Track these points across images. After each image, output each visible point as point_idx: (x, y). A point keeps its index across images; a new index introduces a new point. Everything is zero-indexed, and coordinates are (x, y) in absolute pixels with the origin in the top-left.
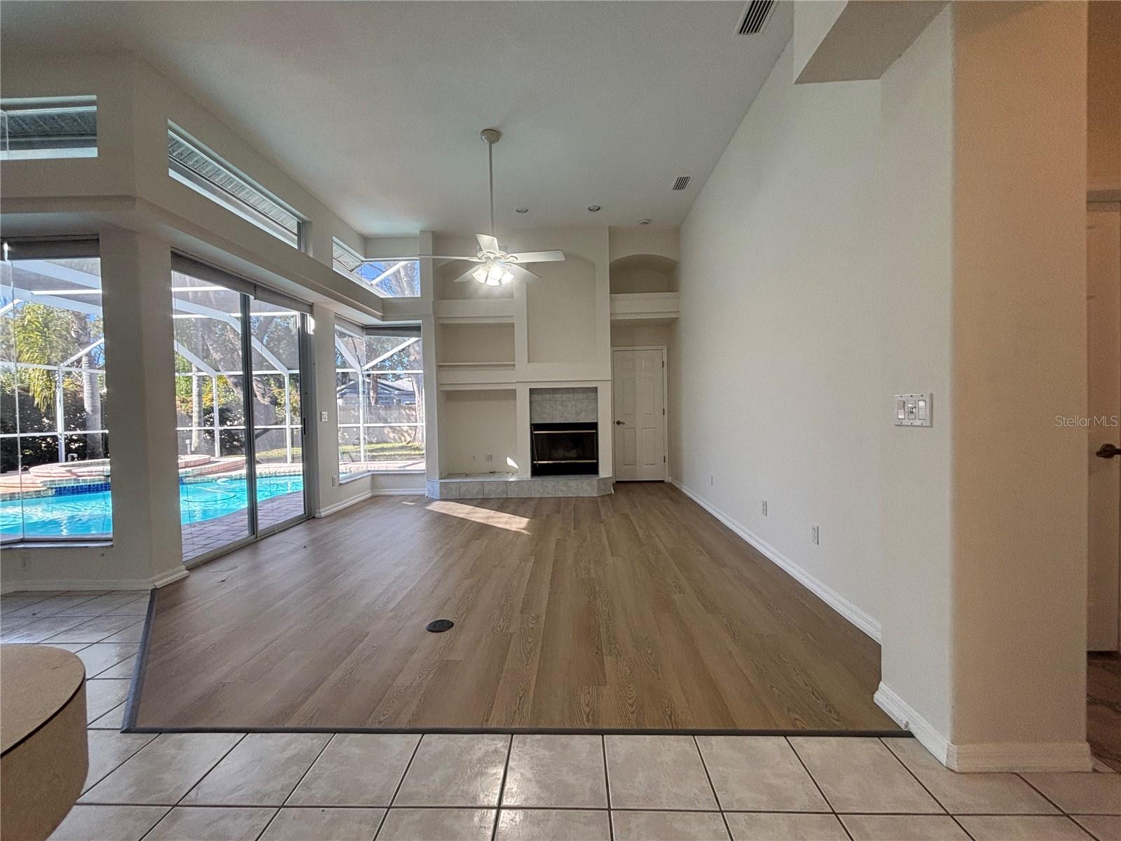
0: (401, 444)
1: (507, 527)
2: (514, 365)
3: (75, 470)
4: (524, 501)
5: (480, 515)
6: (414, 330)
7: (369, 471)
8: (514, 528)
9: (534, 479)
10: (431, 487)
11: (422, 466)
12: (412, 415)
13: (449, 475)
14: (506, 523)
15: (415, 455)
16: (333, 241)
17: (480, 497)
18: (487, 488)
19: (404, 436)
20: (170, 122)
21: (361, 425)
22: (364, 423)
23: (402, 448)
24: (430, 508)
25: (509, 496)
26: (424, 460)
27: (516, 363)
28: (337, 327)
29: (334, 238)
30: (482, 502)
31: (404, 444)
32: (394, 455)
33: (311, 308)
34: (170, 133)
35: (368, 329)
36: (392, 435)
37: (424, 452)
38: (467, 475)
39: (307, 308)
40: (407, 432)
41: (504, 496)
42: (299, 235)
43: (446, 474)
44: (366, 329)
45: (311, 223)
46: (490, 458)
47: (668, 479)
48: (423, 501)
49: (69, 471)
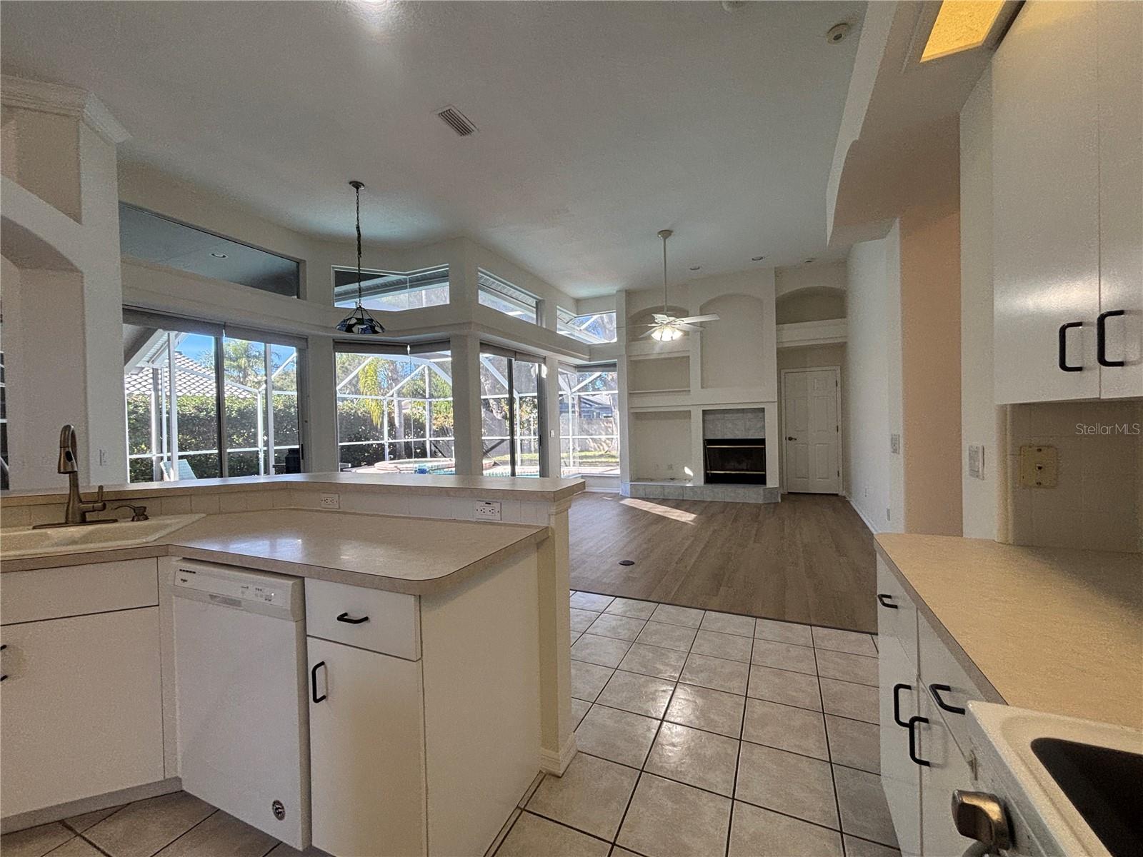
0: (600, 453)
1: (678, 519)
2: (689, 391)
3: (399, 466)
4: (695, 503)
5: (659, 510)
6: (611, 366)
7: (579, 473)
8: (683, 520)
9: (705, 486)
10: (624, 487)
11: (618, 472)
12: (610, 427)
13: (638, 480)
14: (678, 516)
15: (612, 462)
16: (557, 309)
17: (661, 497)
18: (667, 490)
19: (601, 445)
20: (480, 268)
21: (570, 437)
22: (573, 435)
23: (601, 456)
24: (622, 502)
25: (685, 499)
26: (619, 467)
27: (691, 389)
28: (559, 370)
29: (558, 307)
30: (663, 501)
31: (603, 452)
32: (596, 462)
33: (544, 360)
34: (479, 273)
35: (580, 368)
36: (592, 444)
37: (618, 460)
38: (652, 480)
39: (542, 360)
40: (605, 442)
41: (681, 498)
42: (537, 308)
43: (636, 478)
44: (578, 367)
45: (544, 300)
46: (670, 467)
47: (842, 493)
48: (618, 497)
49: (396, 467)
